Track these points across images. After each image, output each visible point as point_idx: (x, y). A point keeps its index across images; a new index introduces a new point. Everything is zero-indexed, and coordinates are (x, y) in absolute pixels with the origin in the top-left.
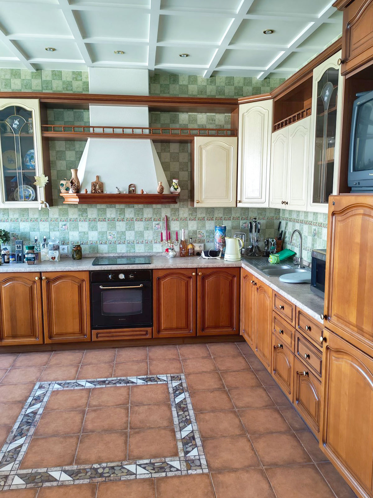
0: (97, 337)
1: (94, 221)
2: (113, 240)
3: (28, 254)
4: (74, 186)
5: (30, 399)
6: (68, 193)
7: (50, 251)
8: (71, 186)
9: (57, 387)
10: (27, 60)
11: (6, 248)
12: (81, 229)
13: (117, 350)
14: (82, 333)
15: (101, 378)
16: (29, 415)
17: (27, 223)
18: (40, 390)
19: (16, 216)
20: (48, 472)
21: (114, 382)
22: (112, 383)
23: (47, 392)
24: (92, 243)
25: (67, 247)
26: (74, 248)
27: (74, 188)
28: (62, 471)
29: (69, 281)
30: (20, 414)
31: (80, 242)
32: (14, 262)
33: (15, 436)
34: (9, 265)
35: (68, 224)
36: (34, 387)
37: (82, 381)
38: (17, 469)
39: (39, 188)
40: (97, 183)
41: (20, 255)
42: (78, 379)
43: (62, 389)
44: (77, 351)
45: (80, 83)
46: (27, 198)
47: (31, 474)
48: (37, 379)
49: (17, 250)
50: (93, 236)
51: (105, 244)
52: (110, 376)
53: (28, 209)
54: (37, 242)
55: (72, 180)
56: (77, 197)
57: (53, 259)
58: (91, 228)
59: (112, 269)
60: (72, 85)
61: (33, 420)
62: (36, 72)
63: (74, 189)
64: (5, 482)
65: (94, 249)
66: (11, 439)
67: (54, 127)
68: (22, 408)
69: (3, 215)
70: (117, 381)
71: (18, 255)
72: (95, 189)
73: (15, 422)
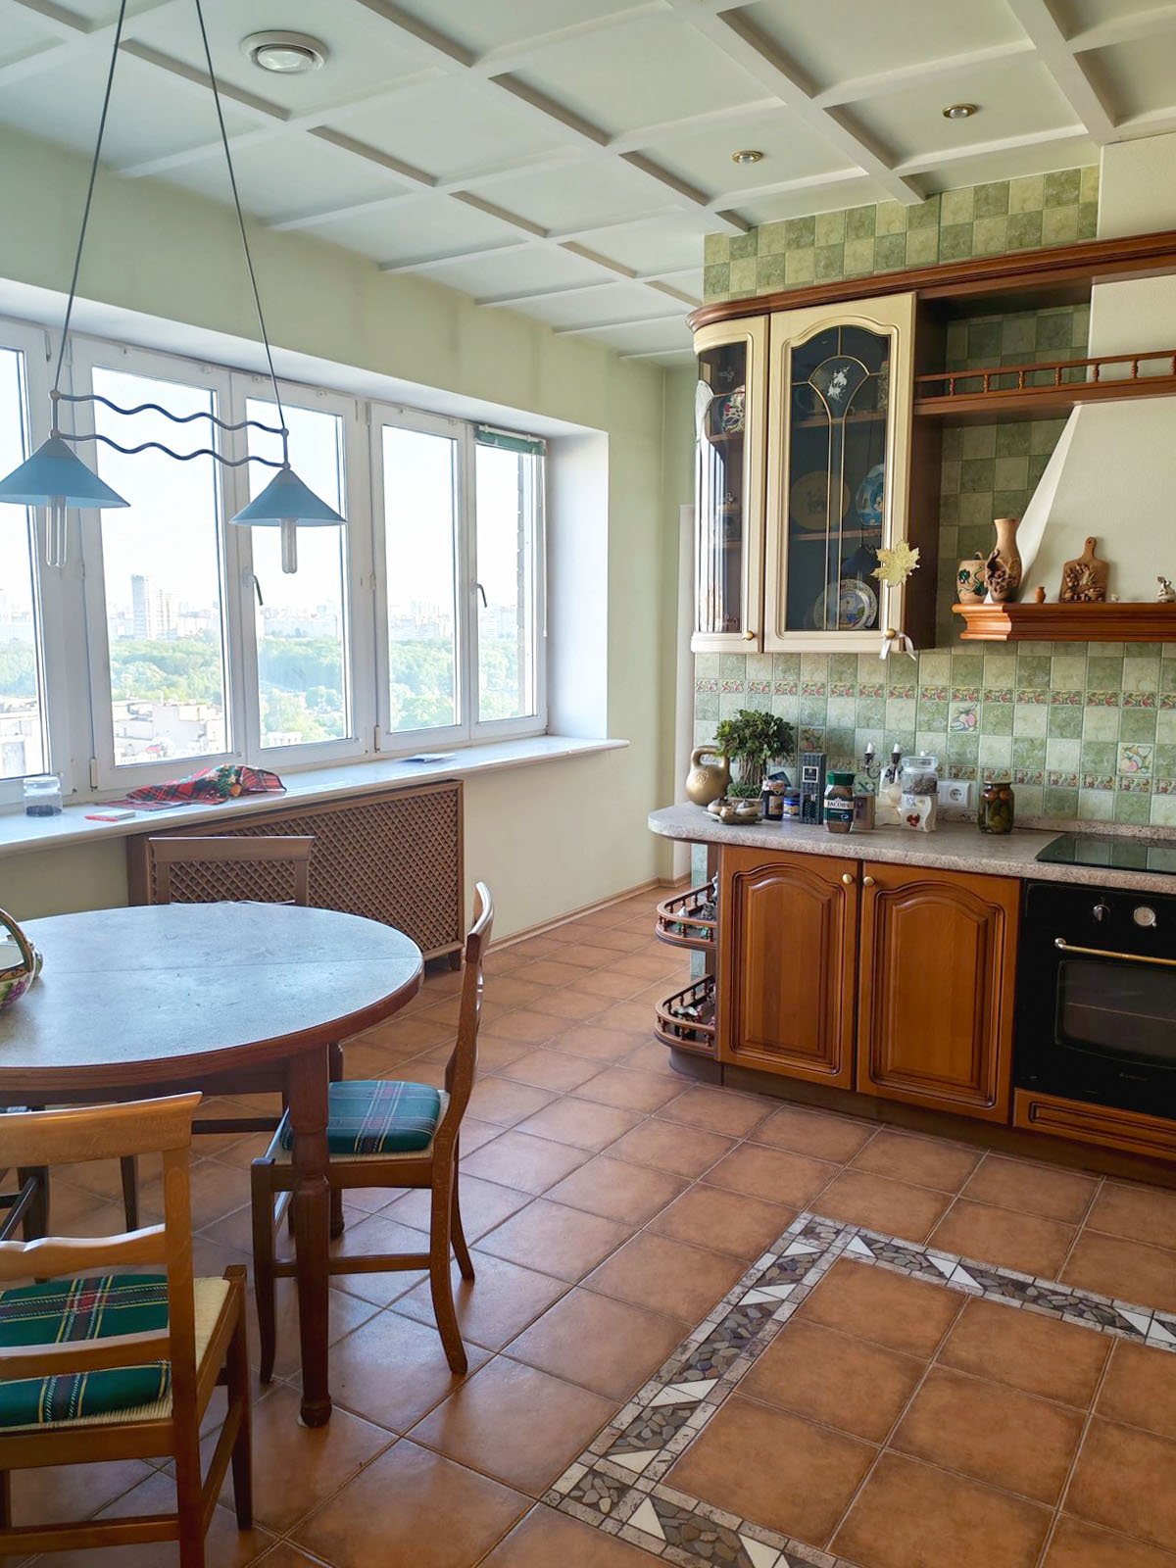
0: (1032, 1118)
1: (1072, 702)
2: (1140, 777)
3: (832, 797)
4: (1000, 577)
5: (767, 1260)
6: (981, 602)
7: (905, 797)
8: (989, 578)
9: (858, 1247)
10: (891, 169)
11: (783, 773)
12: (1020, 729)
13: (1102, 1182)
14: (979, 1089)
15: (1014, 1269)
16: (748, 1310)
17: (850, 699)
18: (804, 1241)
19: (820, 677)
20: (741, 1537)
21: (1057, 1300)
22: (1050, 1301)
23: (823, 1253)
24: (1056, 782)
25: (968, 785)
26: (987, 791)
27: (998, 583)
28: (783, 1552)
29: (948, 902)
30: (725, 1300)
31: (1013, 772)
32: (797, 818)
33: (688, 1366)
34: (780, 827)
35: (978, 709)
36: (789, 1224)
37: (943, 1254)
38: (657, 1479)
39: (889, 587)
40: (1086, 566)
41: (813, 798)
42: (933, 1244)
43: (871, 1262)
44: (959, 1145)
45: (1071, 212)
46: (849, 621)
47: (691, 1515)
48: (808, 1201)
49: (804, 783)
50: (1063, 757)
51: (1105, 787)
52: (1048, 1273)
53: (857, 654)
54: (875, 763)
55: (994, 558)
56: (1006, 614)
57: (913, 821)
58: (1059, 726)
59: (1108, 885)
60: (1041, 225)
61: (754, 1334)
62: (923, 206)
63: (998, 587)
64: (614, 1505)
65: (1064, 801)
66: (674, 1371)
67: (955, 380)
68: (736, 1281)
69: (785, 672)
70: (1072, 1300)
71: (807, 799)
72: (1074, 586)
73: (701, 1320)
